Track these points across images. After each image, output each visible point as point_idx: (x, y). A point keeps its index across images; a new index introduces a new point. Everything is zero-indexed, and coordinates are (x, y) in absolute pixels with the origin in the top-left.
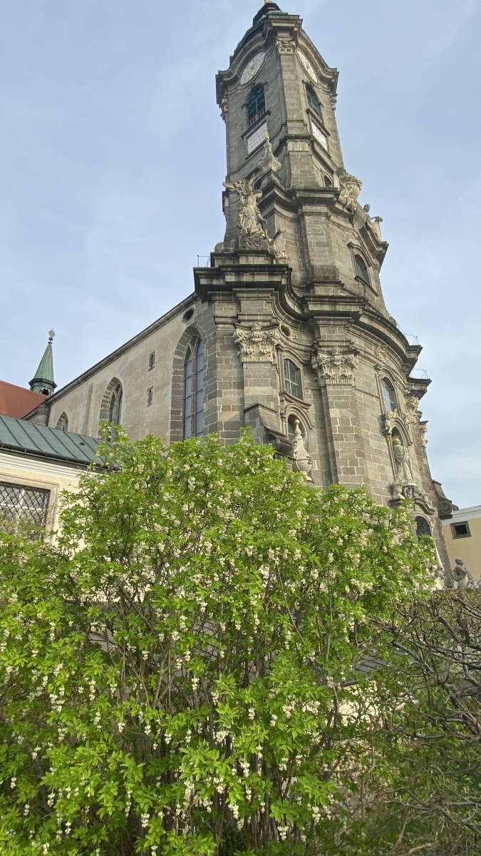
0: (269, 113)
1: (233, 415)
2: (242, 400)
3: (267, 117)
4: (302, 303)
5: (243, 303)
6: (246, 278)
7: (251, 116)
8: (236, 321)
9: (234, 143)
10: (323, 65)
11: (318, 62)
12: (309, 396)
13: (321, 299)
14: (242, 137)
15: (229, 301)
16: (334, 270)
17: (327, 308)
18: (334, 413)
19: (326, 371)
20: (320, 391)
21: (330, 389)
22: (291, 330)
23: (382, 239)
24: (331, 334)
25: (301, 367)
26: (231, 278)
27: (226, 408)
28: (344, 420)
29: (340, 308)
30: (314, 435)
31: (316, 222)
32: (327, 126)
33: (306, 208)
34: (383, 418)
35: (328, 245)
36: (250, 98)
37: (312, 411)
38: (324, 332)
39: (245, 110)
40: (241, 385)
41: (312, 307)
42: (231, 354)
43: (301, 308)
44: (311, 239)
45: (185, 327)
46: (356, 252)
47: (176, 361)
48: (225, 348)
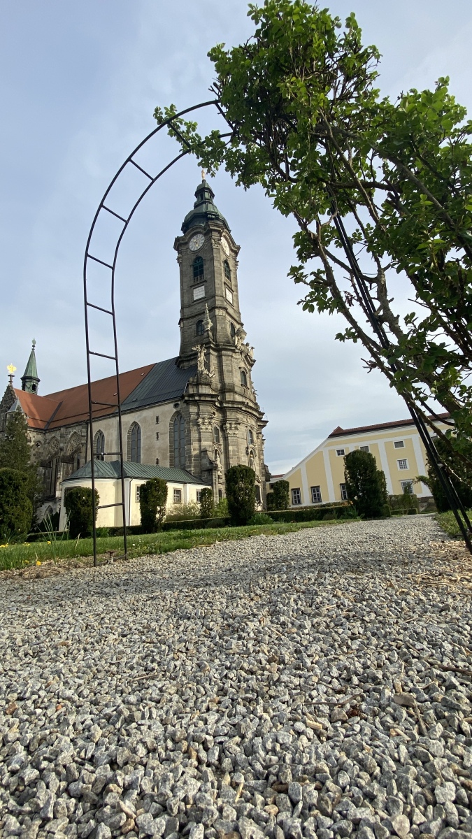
0: (206, 281)
1: (197, 452)
2: (200, 446)
3: (205, 283)
4: (221, 403)
5: (201, 407)
6: (202, 398)
7: (195, 275)
8: (198, 414)
9: (185, 287)
10: (233, 243)
11: (231, 242)
12: (221, 441)
13: (228, 402)
14: (191, 287)
15: (194, 405)
16: (233, 386)
17: (230, 405)
18: (230, 448)
19: (228, 431)
20: (226, 439)
21: (229, 438)
22: (216, 413)
23: (253, 358)
24: (231, 415)
25: (219, 429)
26: (197, 398)
27: (194, 450)
28: (234, 451)
29: (235, 406)
30: (222, 456)
31: (227, 360)
32: (233, 288)
33: (223, 352)
34: (247, 448)
35: (231, 371)
36: (195, 261)
37: (222, 447)
38: (228, 414)
39: (192, 268)
40: (200, 440)
41: (225, 405)
42: (195, 428)
43: (220, 405)
44: (225, 368)
45: (175, 410)
46: (243, 370)
47: (170, 424)
48: (193, 425)
